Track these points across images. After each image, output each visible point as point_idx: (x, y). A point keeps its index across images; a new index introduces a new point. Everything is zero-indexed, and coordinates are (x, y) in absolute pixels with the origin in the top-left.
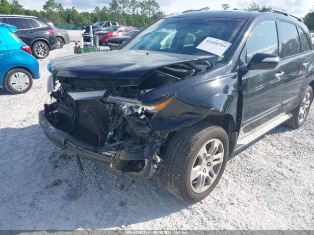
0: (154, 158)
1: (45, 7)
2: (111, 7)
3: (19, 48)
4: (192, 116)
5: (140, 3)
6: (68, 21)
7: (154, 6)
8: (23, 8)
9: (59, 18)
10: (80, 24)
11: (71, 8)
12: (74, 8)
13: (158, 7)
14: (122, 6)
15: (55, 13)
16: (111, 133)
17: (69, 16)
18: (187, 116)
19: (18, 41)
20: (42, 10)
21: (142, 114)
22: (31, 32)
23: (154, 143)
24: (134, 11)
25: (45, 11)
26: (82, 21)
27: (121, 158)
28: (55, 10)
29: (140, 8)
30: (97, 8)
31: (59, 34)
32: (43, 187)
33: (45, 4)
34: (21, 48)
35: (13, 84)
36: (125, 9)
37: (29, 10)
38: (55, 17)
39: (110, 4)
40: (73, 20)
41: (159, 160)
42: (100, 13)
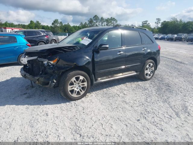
0: (53, 81)
1: (53, 24)
2: (89, 22)
3: (25, 44)
4: (68, 66)
5: (106, 19)
6: (65, 31)
7: (114, 21)
8: (41, 24)
9: (60, 29)
10: (71, 32)
11: (67, 24)
12: (68, 23)
13: (117, 21)
14: (95, 22)
15: (58, 27)
16: (41, 73)
17: (66, 28)
18: (67, 66)
19: (25, 41)
20: (52, 25)
21: (51, 65)
22: (37, 37)
23: (55, 76)
24: (102, 24)
25: (53, 26)
26: (72, 31)
27: (42, 80)
28: (58, 25)
29: (106, 22)
30: (81, 23)
31: (54, 38)
32: (20, 95)
33: (53, 22)
34: (26, 44)
35: (22, 61)
36: (97, 24)
37: (44, 26)
38: (58, 29)
39: (88, 21)
40: (67, 30)
41: (55, 81)
42: (83, 26)
